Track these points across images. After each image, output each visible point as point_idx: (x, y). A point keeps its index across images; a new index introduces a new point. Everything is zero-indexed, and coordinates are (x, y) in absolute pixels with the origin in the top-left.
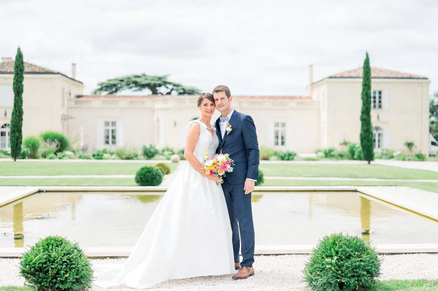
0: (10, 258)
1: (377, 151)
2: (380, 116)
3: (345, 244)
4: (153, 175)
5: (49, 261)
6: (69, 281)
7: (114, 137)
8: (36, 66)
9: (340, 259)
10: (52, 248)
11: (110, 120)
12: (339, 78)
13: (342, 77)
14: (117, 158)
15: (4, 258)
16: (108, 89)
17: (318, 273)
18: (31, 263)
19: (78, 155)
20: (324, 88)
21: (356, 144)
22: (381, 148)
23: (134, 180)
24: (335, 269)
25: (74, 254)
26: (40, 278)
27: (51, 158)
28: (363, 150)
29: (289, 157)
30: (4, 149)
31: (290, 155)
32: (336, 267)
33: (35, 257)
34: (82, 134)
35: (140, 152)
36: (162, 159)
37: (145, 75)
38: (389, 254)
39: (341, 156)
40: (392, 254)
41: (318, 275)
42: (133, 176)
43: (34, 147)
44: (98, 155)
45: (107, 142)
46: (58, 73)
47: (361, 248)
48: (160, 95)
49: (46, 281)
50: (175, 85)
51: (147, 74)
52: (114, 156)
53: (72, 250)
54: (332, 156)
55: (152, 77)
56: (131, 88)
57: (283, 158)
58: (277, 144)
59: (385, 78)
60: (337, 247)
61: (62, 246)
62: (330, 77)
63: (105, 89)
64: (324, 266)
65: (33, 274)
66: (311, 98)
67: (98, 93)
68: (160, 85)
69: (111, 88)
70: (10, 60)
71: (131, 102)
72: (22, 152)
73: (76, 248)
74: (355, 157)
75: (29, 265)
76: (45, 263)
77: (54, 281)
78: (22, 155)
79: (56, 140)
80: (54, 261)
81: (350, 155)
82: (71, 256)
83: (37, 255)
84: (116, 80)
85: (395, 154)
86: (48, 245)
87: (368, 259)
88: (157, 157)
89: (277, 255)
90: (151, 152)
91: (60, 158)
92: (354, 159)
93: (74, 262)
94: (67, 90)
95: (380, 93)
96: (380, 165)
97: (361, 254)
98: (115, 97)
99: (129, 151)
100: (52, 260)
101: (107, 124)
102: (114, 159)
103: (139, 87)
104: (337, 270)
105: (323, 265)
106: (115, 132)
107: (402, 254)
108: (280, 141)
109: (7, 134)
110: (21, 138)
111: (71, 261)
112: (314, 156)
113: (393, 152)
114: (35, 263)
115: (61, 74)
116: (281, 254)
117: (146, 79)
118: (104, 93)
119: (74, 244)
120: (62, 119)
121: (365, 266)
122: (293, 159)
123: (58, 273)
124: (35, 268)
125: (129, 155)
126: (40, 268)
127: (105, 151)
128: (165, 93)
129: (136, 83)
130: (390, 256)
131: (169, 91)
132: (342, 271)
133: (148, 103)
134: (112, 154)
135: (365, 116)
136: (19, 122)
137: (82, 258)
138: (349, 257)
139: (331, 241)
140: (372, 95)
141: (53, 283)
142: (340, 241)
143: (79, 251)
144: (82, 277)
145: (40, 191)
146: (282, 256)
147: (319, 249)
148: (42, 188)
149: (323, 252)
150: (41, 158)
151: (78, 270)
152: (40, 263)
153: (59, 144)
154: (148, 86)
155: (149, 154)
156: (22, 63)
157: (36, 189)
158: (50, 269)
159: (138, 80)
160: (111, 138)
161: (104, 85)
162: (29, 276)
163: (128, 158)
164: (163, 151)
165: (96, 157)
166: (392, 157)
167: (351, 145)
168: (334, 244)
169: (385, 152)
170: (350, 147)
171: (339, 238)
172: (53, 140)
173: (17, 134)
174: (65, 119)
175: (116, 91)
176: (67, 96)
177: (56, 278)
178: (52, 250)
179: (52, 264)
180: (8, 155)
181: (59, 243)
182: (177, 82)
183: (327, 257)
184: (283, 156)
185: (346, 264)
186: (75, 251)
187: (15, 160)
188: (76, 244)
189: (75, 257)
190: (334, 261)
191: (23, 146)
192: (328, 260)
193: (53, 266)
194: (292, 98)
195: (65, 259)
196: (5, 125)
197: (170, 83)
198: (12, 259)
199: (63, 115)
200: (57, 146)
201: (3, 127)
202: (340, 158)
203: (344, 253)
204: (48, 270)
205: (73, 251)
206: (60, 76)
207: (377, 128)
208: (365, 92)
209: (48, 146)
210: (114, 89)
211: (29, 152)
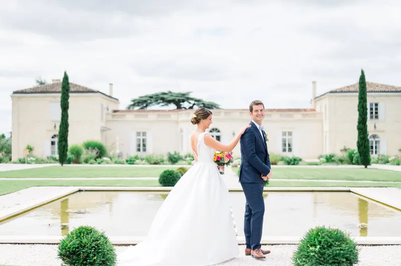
0: (52, 244)
1: (373, 156)
2: (376, 126)
3: (327, 235)
4: (174, 177)
5: (81, 246)
6: (96, 262)
7: (144, 145)
8: (80, 86)
9: (322, 248)
10: (84, 235)
11: (142, 131)
12: (339, 92)
13: (342, 92)
14: (146, 163)
15: (48, 244)
16: (140, 104)
17: (304, 259)
18: (67, 248)
19: (114, 160)
20: (325, 102)
21: (354, 151)
22: (378, 153)
23: (158, 181)
24: (318, 256)
25: (102, 241)
26: (74, 260)
27: (91, 163)
28: (361, 155)
29: (294, 162)
30: (54, 156)
31: (295, 160)
32: (319, 254)
33: (70, 243)
34: (118, 143)
35: (166, 158)
36: (185, 164)
37: (170, 92)
38: (371, 245)
39: (341, 161)
40: (374, 245)
41: (304, 261)
42: (157, 179)
43: (77, 153)
44: (131, 161)
45: (139, 150)
46: (98, 92)
47: (341, 239)
48: (183, 109)
49: (78, 263)
50: (196, 101)
51: (172, 91)
52: (144, 162)
53: (99, 237)
54: (333, 161)
55: (177, 94)
56: (159, 103)
57: (289, 163)
58: (284, 150)
59: (381, 92)
60: (320, 237)
61: (92, 234)
62: (331, 92)
63: (137, 104)
64: (309, 254)
65: (68, 257)
66: (315, 110)
67: (131, 109)
68: (183, 101)
69: (143, 104)
70: (58, 82)
71: (159, 115)
72: (68, 158)
73: (102, 236)
74: (354, 162)
75: (65, 249)
76: (78, 248)
77: (85, 262)
78: (68, 161)
79: (96, 148)
80: (84, 246)
81: (349, 161)
82: (98, 242)
83: (71, 241)
84: (146, 97)
85: (390, 159)
86: (80, 233)
87: (347, 248)
88: (180, 162)
89: (272, 245)
90: (175, 158)
91: (99, 163)
92: (353, 164)
93: (101, 247)
94: (105, 106)
95: (376, 105)
96: (376, 169)
97: (341, 244)
98: (145, 111)
99: (156, 157)
100: (83, 245)
101: (138, 134)
102: (143, 164)
103: (165, 103)
104: (320, 258)
105: (308, 252)
106: (145, 141)
107: (382, 245)
108: (287, 148)
109: (56, 143)
110: (67, 146)
111: (98, 247)
112: (317, 161)
113: (388, 157)
114: (70, 248)
115: (100, 92)
116: (276, 244)
117: (172, 96)
118: (137, 108)
119: (101, 232)
120: (101, 131)
121: (343, 254)
122: (297, 164)
123: (88, 256)
124: (70, 252)
125: (157, 160)
126: (74, 252)
127: (137, 158)
128: (187, 108)
129: (163, 99)
130: (372, 247)
131: (191, 105)
132: (324, 258)
133: (174, 116)
134: (142, 159)
135: (362, 126)
136: (65, 133)
137: (107, 244)
138: (330, 246)
139: (315, 232)
140: (368, 107)
141: (84, 264)
142: (323, 232)
143: (105, 238)
144: (107, 260)
145: (80, 191)
146: (277, 246)
147: (305, 239)
148: (82, 188)
149: (308, 242)
150: (84, 163)
151: (104, 254)
152: (74, 248)
153: (99, 151)
154: (173, 101)
155: (173, 160)
156: (68, 83)
157: (77, 188)
158: (82, 253)
159: (165, 96)
160: (142, 146)
161: (136, 102)
162: (65, 258)
163: (155, 163)
164: (186, 157)
165: (129, 162)
166: (388, 162)
167: (350, 151)
168: (317, 235)
169: (380, 157)
170: (349, 154)
171: (321, 230)
172: (94, 148)
173: (64, 143)
174: (104, 131)
175: (147, 106)
176: (105, 111)
177: (86, 260)
178: (83, 237)
179: (83, 249)
180: (57, 160)
181: (89, 232)
182: (198, 98)
183: (311, 246)
184: (289, 161)
185: (328, 252)
186: (102, 238)
187: (62, 165)
188: (103, 233)
189: (101, 243)
190: (317, 250)
191: (68, 153)
192: (312, 248)
193: (84, 250)
194: (298, 110)
195: (93, 245)
196: (55, 136)
197: (192, 99)
198: (53, 245)
199: (102, 127)
200: (97, 153)
201: (53, 137)
202: (339, 162)
203: (326, 242)
204: (80, 253)
205: (100, 239)
206: (99, 94)
207: (374, 136)
208: (361, 104)
209: (90, 153)
210: (145, 105)
211: (74, 158)
